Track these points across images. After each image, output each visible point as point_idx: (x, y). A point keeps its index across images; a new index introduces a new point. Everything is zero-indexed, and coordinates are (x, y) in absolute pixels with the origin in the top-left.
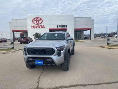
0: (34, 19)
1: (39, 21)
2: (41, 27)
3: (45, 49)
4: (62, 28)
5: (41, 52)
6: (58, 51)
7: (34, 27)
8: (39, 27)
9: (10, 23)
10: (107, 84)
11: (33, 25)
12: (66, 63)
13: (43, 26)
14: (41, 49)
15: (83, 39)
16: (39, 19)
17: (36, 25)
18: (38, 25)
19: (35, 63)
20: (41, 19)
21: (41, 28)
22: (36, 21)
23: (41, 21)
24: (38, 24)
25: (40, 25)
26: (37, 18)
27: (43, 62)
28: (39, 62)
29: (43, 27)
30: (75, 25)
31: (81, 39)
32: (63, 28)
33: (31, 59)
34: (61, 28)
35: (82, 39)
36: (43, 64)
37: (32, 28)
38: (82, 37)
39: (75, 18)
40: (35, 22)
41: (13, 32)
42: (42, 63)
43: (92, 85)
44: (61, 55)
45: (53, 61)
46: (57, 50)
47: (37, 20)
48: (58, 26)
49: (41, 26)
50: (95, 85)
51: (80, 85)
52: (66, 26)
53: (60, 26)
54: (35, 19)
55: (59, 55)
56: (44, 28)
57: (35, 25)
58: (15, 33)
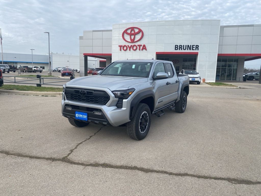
0: (125, 32)
1: (135, 34)
2: (138, 47)
3: (92, 93)
4: (186, 51)
5: (86, 97)
6: (117, 99)
7: (125, 48)
8: (135, 48)
9: (81, 38)
10: (199, 177)
11: (123, 43)
12: (134, 123)
13: (144, 46)
14: (86, 91)
15: (242, 79)
16: (136, 31)
17: (130, 45)
18: (133, 44)
19: (75, 116)
20: (140, 31)
21: (140, 50)
22: (130, 35)
23: (141, 34)
24: (133, 41)
25: (137, 44)
26: (133, 29)
27: (88, 117)
28: (81, 116)
29: (144, 48)
30: (220, 45)
31: (235, 80)
32: (189, 51)
33: (70, 109)
34: (183, 51)
35: (237, 79)
36: (88, 119)
37: (121, 50)
38: (238, 76)
39: (222, 28)
40: (127, 37)
41: (86, 56)
42: (85, 117)
43: (166, 173)
44: (122, 107)
45: (103, 116)
46: (113, 95)
47: (133, 32)
48: (176, 47)
49: (140, 46)
50: (171, 174)
51: (142, 169)
52: (197, 47)
53: (181, 47)
54: (129, 31)
55: (118, 107)
56: (144, 50)
57: (127, 44)
58: (89, 58)
